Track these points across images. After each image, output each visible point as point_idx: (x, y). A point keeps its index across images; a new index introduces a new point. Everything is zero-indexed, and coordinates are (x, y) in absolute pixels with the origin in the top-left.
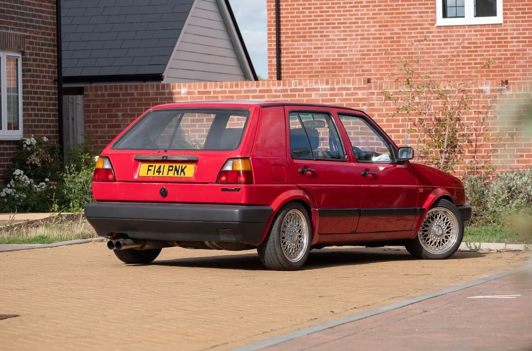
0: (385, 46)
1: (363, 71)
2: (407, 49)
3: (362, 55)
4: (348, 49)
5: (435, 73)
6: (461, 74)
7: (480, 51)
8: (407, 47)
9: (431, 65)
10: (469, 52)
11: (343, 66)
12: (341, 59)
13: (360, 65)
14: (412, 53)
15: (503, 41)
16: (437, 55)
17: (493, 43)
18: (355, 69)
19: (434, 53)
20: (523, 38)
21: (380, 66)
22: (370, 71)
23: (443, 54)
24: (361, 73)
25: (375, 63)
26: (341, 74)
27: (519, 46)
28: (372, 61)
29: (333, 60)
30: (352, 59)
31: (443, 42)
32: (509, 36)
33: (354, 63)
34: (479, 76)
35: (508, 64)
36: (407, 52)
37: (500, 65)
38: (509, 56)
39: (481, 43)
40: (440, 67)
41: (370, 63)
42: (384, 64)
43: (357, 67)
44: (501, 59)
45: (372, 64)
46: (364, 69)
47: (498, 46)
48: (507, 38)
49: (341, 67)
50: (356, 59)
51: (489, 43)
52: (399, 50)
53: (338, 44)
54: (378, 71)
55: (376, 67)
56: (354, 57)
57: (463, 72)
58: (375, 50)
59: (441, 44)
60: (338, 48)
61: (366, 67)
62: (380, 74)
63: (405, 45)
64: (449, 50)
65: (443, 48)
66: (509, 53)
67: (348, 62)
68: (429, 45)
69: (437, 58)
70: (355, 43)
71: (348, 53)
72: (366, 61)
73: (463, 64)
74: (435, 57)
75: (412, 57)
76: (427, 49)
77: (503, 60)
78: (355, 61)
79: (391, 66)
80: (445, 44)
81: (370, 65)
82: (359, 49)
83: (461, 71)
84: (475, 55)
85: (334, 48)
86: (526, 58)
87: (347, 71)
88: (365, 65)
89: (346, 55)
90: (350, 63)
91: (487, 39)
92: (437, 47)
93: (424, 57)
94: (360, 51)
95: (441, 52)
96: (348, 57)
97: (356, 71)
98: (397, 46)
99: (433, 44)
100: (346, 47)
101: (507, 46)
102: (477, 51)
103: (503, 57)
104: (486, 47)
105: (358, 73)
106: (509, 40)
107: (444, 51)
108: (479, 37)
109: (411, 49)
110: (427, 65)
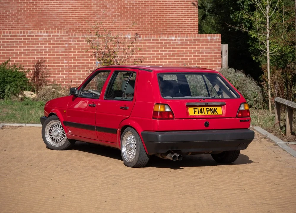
0: (29, 7)
1: (18, 19)
2: (41, 9)
3: (17, 11)
4: (10, 8)
5: (55, 21)
6: (68, 21)
7: (78, 10)
8: (41, 7)
9: (53, 17)
10: (72, 10)
11: (8, 16)
12: (6, 13)
13: (17, 16)
14: (44, 11)
15: (89, 5)
16: (56, 12)
17: (84, 6)
18: (14, 18)
19: (54, 11)
20: (99, 4)
21: (27, 17)
22: (22, 19)
23: (59, 11)
24: (17, 20)
25: (24, 15)
26: (6, 20)
27: (97, 8)
28: (23, 14)
29: (2, 13)
30: (12, 13)
31: (59, 6)
32: (92, 3)
33: (14, 15)
34: (77, 23)
35: (92, 17)
36: (41, 10)
37: (88, 17)
38: (92, 13)
39: (78, 6)
40: (58, 18)
41: (22, 15)
42: (29, 16)
43: (15, 17)
44: (88, 14)
45: (23, 16)
46: (19, 18)
47: (87, 8)
48: (91, 4)
49: (7, 17)
50: (14, 13)
51: (82, 6)
52: (36, 9)
53: (5, 5)
54: (26, 19)
55: (25, 17)
56: (14, 12)
57: (69, 21)
58: (24, 9)
59: (58, 6)
60: (5, 7)
61: (20, 17)
62: (27, 21)
63: (40, 7)
64: (62, 9)
65: (59, 9)
66: (92, 11)
67: (10, 14)
68: (52, 7)
69: (56, 14)
70: (14, 5)
71: (10, 10)
72: (20, 14)
73: (69, 16)
74: (55, 13)
75: (43, 13)
76: (51, 9)
77: (89, 15)
78: (14, 14)
79: (33, 17)
80: (60, 6)
81: (21, 16)
82: (16, 8)
83: (68, 20)
84: (75, 12)
85: (3, 7)
86: (100, 14)
87: (10, 19)
88: (19, 16)
89: (9, 11)
90: (12, 15)
91: (81, 4)
92: (56, 8)
93: (49, 13)
94: (16, 9)
95: (58, 10)
96: (10, 12)
97: (14, 19)
98: (35, 7)
99: (54, 6)
100: (9, 7)
101: (91, 8)
102: (76, 10)
103: (89, 13)
104: (81, 8)
105: (15, 20)
106: (92, 5)
107: (59, 10)
108: (77, 3)
109: (43, 9)
110: (51, 17)
